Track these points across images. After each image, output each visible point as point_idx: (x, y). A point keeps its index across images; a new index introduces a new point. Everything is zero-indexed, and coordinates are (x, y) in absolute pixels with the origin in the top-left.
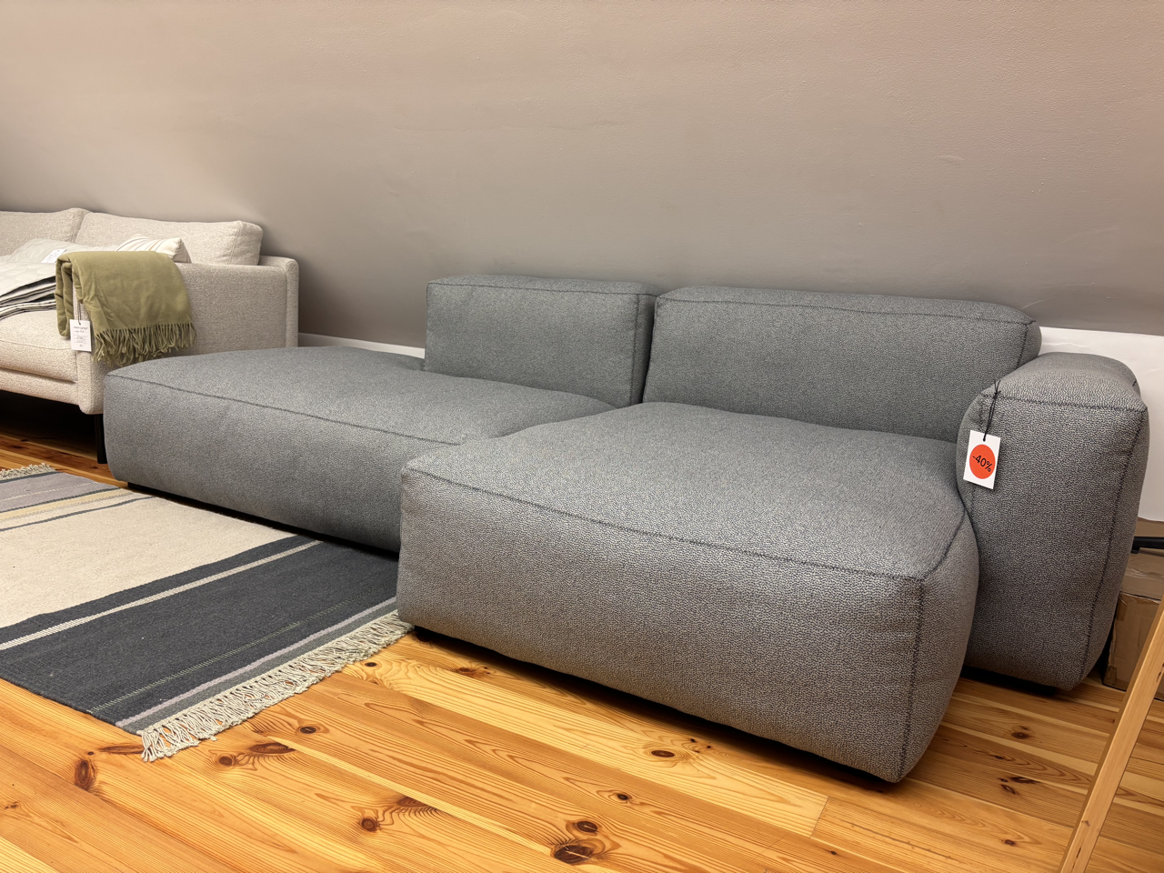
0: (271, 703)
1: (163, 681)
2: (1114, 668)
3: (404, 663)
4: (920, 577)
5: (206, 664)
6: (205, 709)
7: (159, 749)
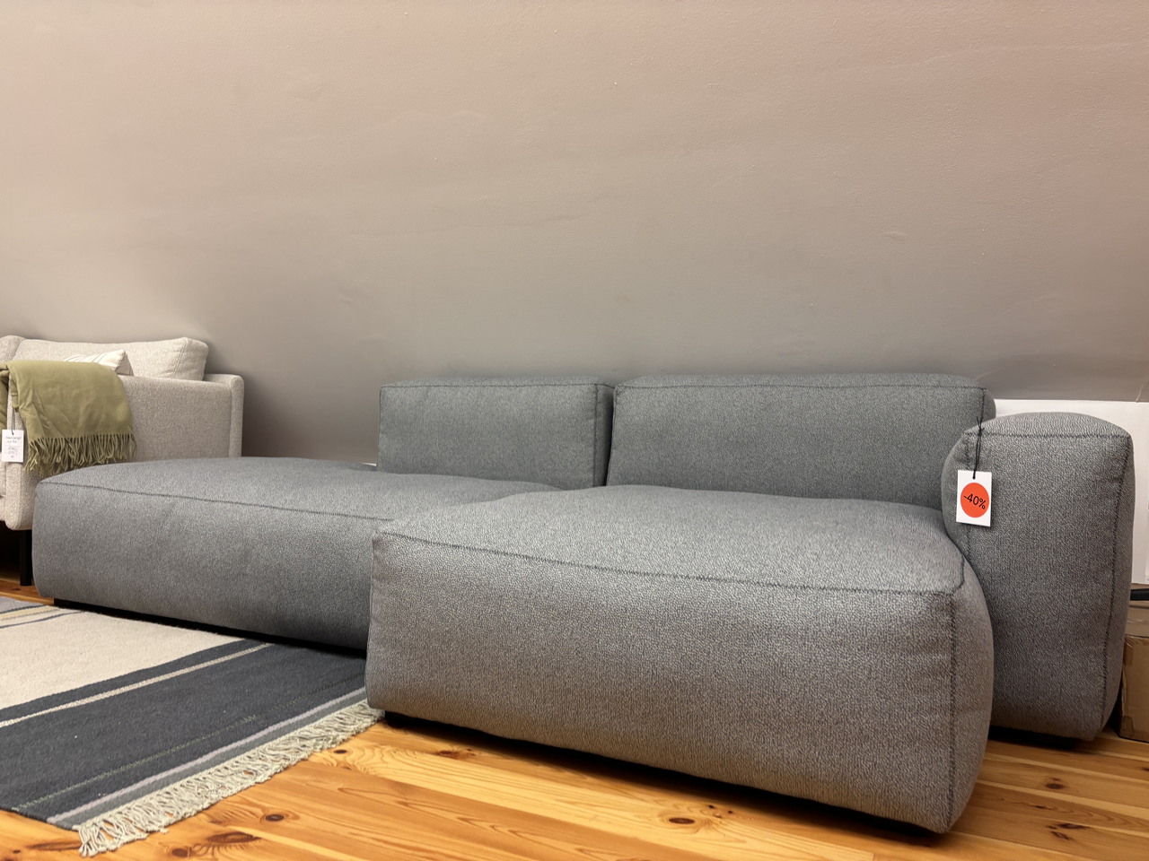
0: (229, 793)
1: (102, 777)
2: (1128, 717)
3: (377, 750)
4: (949, 592)
5: (150, 759)
6: (152, 802)
7: (99, 842)
